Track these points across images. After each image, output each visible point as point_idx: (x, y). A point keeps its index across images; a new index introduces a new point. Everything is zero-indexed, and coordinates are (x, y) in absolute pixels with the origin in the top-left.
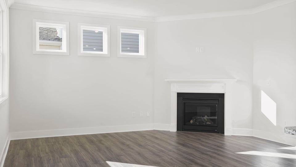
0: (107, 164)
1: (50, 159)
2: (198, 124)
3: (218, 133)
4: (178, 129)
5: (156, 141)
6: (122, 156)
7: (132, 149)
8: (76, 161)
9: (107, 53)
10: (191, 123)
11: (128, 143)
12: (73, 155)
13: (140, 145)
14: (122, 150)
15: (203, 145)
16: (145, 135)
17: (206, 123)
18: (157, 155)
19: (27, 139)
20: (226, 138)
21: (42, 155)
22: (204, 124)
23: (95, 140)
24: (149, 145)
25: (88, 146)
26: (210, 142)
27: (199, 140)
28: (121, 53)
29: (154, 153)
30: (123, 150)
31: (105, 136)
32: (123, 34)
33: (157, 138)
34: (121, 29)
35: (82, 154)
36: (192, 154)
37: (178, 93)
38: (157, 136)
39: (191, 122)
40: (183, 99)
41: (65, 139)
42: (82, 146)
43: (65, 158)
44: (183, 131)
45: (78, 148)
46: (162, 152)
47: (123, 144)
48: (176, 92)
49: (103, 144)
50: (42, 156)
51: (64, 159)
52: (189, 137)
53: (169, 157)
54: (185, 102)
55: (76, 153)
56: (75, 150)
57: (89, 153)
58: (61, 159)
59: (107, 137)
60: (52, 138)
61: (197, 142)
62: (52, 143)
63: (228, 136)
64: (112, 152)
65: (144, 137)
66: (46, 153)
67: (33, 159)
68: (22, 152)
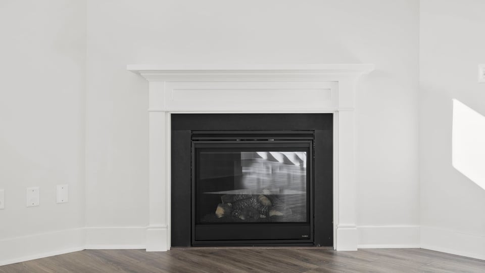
2: (243, 218)
3: (313, 244)
4: (174, 243)
10: (220, 216)
17: (267, 214)
20: (339, 260)
22: (261, 216)
37: (175, 117)
39: (220, 211)
40: (193, 135)
44: (192, 246)
48: (167, 112)
54: (198, 146)
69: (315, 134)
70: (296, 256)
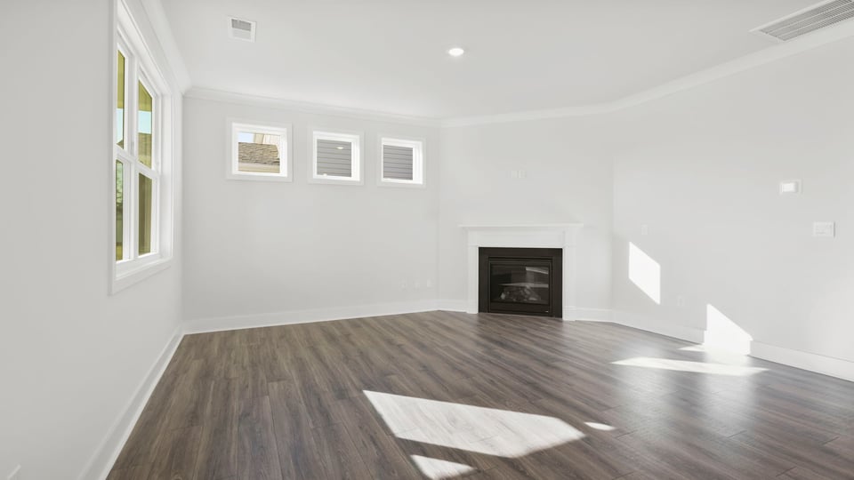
0: (365, 399)
1: (247, 386)
2: (515, 300)
3: (551, 316)
4: (480, 310)
5: (448, 335)
6: (392, 374)
7: (410, 355)
8: (299, 392)
9: (358, 179)
10: (503, 299)
11: (400, 340)
12: (294, 374)
13: (422, 346)
14: (391, 358)
15: (537, 345)
16: (426, 322)
17: (528, 299)
18: (462, 372)
19: (214, 333)
20: (564, 324)
21: (233, 374)
22: (526, 300)
23: (338, 333)
24: (438, 346)
25: (325, 349)
26: (545, 335)
27: (524, 331)
28: (384, 180)
29: (455, 369)
30: (393, 358)
31: (357, 324)
32: (386, 147)
33: (448, 329)
34: (383, 139)
35: (313, 369)
36: (527, 367)
37: (480, 249)
38: (446, 324)
39: (503, 296)
40: (489, 258)
41: (284, 332)
42: (314, 349)
43: (279, 380)
44: (489, 312)
45: (306, 354)
46: (468, 362)
47: (390, 342)
48: (476, 246)
49: (353, 344)
50: (232, 376)
51: (276, 385)
52: (504, 326)
53: (485, 375)
54: (492, 263)
55: (301, 367)
56: (301, 359)
57: (327, 367)
58: (270, 384)
59: (359, 326)
60: (260, 329)
61: (523, 337)
62: (259, 343)
63: (569, 323)
64: (372, 363)
65: (426, 326)
66: (243, 367)
67: (213, 383)
68: (196, 366)
69: (554, 258)
70: (540, 321)
